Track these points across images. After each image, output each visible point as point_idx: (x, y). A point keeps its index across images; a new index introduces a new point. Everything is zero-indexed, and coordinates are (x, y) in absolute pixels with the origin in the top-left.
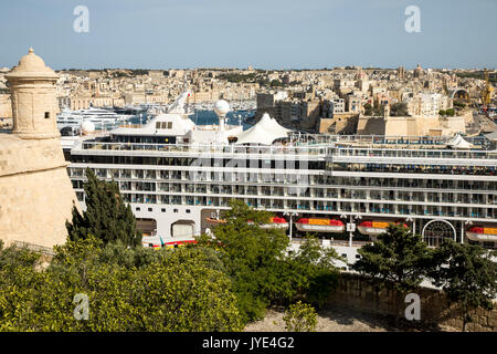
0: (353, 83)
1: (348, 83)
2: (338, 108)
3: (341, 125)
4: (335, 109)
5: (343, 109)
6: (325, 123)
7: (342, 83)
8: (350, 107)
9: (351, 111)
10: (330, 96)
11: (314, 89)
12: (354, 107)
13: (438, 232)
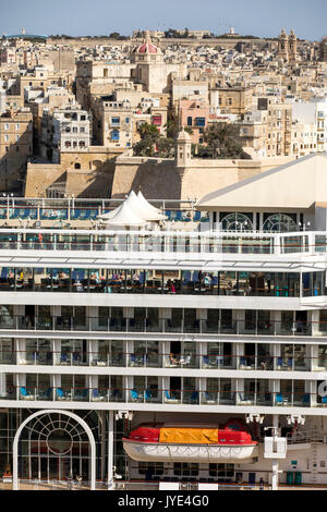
0: (126, 70)
1: (113, 70)
2: (74, 135)
3: (79, 182)
4: (64, 137)
5: (87, 137)
6: (39, 175)
7: (97, 71)
8: (107, 133)
9: (108, 144)
10: (59, 102)
11: (25, 86)
12: (115, 133)
13: (59, 443)
